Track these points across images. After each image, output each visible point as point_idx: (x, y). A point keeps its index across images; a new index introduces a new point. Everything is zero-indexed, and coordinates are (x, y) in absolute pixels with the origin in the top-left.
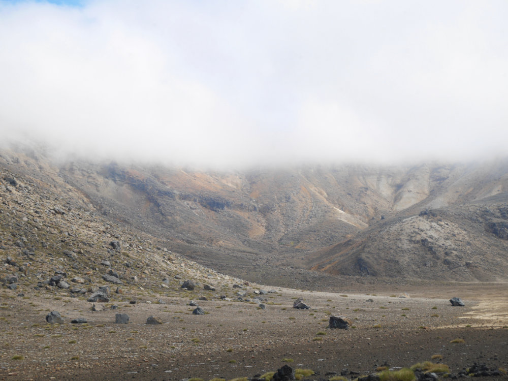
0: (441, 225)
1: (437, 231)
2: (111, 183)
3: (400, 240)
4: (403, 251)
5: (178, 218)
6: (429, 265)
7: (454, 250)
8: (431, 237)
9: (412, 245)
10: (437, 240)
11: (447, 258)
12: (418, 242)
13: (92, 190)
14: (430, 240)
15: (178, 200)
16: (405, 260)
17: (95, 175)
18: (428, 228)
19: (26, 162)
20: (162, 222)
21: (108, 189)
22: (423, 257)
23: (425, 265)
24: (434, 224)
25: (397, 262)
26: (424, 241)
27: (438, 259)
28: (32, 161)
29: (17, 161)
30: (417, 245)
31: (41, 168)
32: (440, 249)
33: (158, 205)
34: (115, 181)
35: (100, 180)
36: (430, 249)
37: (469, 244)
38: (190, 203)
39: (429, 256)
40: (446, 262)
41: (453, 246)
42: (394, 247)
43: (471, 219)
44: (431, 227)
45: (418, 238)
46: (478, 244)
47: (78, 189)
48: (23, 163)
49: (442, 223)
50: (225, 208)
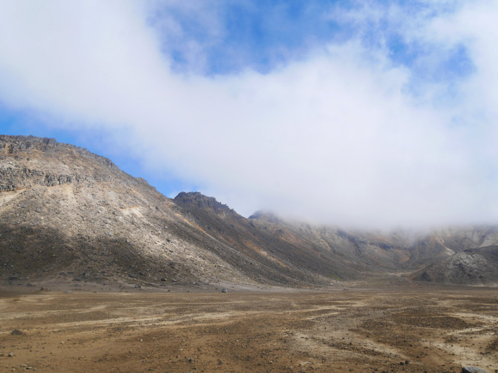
0: (473, 257)
1: (470, 259)
2: (341, 238)
3: (449, 264)
4: (449, 269)
5: (366, 253)
6: (459, 276)
7: (475, 269)
8: (465, 262)
9: (454, 266)
10: (468, 264)
11: (470, 273)
12: (457, 265)
13: (332, 241)
14: (463, 264)
15: (368, 245)
16: (447, 274)
17: (334, 235)
18: (465, 257)
19: (305, 230)
20: (359, 255)
21: (339, 241)
22: (458, 272)
23: (457, 276)
24: (469, 256)
25: (443, 275)
26: (461, 264)
27: (465, 273)
28: (308, 230)
29: (301, 230)
30: (456, 267)
31: (311, 232)
32: (468, 269)
33: (358, 247)
34: (342, 237)
35: (336, 237)
36: (462, 268)
37: (486, 266)
38: (374, 246)
39: (461, 272)
40: (469, 275)
41: (476, 267)
42: (445, 267)
43: (493, 253)
44: (467, 257)
45: (458, 263)
46: (491, 266)
47: (326, 241)
48: (304, 231)
49: (474, 255)
50: (391, 248)
